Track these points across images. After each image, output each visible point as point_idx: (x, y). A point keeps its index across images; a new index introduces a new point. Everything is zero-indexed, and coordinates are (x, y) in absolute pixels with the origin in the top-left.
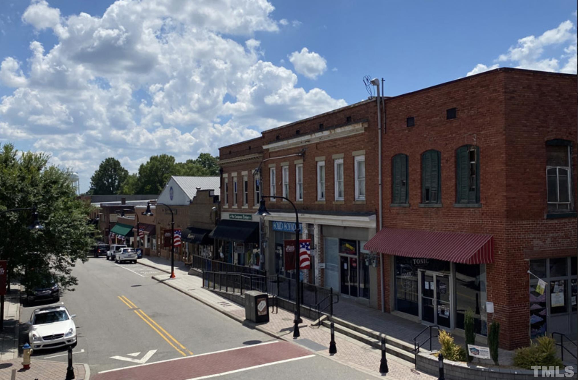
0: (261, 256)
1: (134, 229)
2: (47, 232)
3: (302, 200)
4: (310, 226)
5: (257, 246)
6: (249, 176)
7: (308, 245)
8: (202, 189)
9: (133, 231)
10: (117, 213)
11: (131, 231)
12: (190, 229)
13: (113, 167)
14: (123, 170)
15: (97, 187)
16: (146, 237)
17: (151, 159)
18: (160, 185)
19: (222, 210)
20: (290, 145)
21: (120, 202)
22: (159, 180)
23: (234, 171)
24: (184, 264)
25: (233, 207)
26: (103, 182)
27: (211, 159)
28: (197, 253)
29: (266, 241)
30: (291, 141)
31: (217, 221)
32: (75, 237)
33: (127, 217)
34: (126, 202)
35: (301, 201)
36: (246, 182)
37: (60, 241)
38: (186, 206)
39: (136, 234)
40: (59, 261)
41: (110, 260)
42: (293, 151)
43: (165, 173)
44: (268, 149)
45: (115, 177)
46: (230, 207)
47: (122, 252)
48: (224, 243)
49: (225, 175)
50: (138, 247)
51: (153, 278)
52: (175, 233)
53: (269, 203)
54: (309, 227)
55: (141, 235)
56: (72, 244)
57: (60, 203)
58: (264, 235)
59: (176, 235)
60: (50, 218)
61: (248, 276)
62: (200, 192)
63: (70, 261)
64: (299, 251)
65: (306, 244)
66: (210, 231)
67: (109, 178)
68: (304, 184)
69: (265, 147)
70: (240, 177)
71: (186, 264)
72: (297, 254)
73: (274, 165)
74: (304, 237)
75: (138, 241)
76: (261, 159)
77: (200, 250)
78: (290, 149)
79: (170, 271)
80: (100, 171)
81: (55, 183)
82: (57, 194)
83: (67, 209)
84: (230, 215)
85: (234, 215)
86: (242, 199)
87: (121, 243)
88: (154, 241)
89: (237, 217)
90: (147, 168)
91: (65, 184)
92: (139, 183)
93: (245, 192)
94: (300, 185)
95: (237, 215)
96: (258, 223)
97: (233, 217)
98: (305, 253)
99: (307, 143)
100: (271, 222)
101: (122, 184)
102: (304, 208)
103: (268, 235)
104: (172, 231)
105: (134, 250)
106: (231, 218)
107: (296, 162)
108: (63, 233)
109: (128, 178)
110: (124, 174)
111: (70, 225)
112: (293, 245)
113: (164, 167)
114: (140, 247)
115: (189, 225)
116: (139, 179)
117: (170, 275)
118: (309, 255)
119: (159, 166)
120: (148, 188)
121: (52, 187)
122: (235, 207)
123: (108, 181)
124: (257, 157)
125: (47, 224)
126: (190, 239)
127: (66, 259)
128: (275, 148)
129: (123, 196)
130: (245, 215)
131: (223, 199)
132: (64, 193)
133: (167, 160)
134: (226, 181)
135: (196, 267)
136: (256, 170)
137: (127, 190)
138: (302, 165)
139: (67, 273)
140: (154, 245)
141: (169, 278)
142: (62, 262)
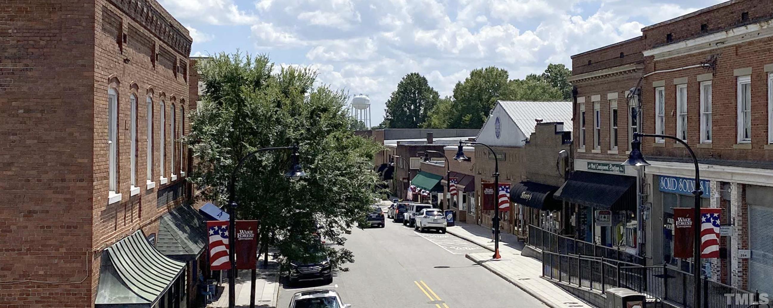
0: (639, 233)
1: (442, 181)
2: (312, 181)
3: (711, 141)
4: (724, 185)
5: (633, 216)
6: (619, 101)
7: (715, 218)
8: (544, 122)
9: (441, 184)
10: (420, 155)
11: (440, 182)
12: (525, 184)
13: (417, 86)
14: (430, 91)
15: (394, 117)
16: (461, 194)
17: (472, 74)
18: (484, 115)
19: (575, 155)
20: (690, 49)
21: (426, 140)
22: (484, 107)
23: (596, 93)
24: (516, 238)
25: (593, 151)
26: (403, 110)
27: (566, 73)
28: (536, 222)
29: (648, 209)
30: (691, 43)
31: (567, 173)
32: (351, 191)
33: (434, 162)
34: (434, 139)
35: (709, 144)
36: (615, 112)
37: (332, 195)
38: (519, 147)
39: (446, 188)
40: (329, 225)
41: (408, 226)
42: (694, 59)
43: (492, 96)
44: (653, 57)
45: (420, 103)
46: (588, 151)
47: (425, 215)
48: (579, 208)
49: (581, 100)
50: (448, 207)
51: (467, 256)
52: (500, 189)
53: (654, 145)
54: (721, 189)
55: (454, 190)
56: (348, 199)
57: (330, 140)
58: (644, 199)
59: (501, 193)
60: (316, 162)
61: (614, 263)
62: (542, 127)
63: (344, 225)
64: (700, 227)
65: (712, 215)
66: (556, 188)
67: (412, 104)
68: (713, 115)
69: (646, 53)
70: (605, 102)
71: (519, 239)
72: (697, 232)
73: (663, 83)
74: (714, 204)
75: (448, 199)
76: (640, 74)
77: (541, 218)
78: (690, 55)
79: (493, 248)
80: (398, 93)
81: (325, 110)
82: (327, 127)
83: (341, 148)
84: (589, 164)
85: (594, 164)
86: (607, 139)
87: (424, 201)
88: (473, 200)
89: (600, 167)
90: (466, 88)
91: (340, 113)
92: (454, 110)
93: (612, 127)
94: (707, 115)
95: (599, 164)
96: (635, 178)
97: (593, 166)
98: (711, 231)
99: (721, 46)
100: (657, 178)
101: (429, 113)
102: (712, 155)
103: (651, 199)
104: (496, 186)
105: (442, 212)
106: (591, 168)
107: (699, 78)
108: (335, 184)
109: (438, 103)
110: (433, 97)
111: (344, 172)
112: (688, 217)
113: (492, 87)
114: (452, 208)
115: (524, 178)
116: (454, 105)
117: (494, 253)
118: (718, 235)
119: (483, 85)
120: (467, 119)
121: (320, 118)
122: (597, 150)
123: (409, 109)
124: (634, 70)
125: (313, 171)
126: (524, 200)
127: (339, 222)
128: (663, 54)
129: (431, 131)
130: (613, 165)
131: (577, 138)
132: (337, 126)
133: (496, 75)
134: (583, 109)
135: (533, 245)
136: (631, 91)
137: (436, 121)
138: (710, 83)
139: (339, 244)
140: (472, 206)
141: (492, 258)
142: (333, 227)
